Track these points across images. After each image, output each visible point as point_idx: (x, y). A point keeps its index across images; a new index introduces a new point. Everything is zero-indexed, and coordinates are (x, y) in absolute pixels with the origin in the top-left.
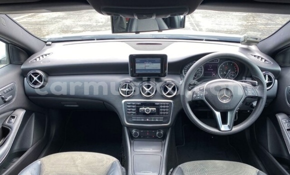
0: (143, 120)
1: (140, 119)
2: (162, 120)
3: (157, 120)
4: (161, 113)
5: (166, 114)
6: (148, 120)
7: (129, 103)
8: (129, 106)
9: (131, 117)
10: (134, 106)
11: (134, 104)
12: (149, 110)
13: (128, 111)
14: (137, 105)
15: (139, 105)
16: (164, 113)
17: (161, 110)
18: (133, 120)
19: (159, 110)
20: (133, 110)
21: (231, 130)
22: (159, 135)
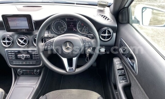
0: (21, 63)
1: (19, 62)
2: (35, 63)
3: (31, 63)
4: (34, 58)
5: (37, 59)
6: (24, 63)
7: (10, 51)
8: (10, 54)
9: (12, 62)
10: (13, 54)
11: (13, 52)
12: (24, 56)
13: (10, 57)
14: (15, 53)
15: (17, 53)
16: (36, 58)
17: (34, 56)
18: (14, 63)
19: (32, 56)
20: (13, 56)
21: (75, 71)
22: (36, 72)
